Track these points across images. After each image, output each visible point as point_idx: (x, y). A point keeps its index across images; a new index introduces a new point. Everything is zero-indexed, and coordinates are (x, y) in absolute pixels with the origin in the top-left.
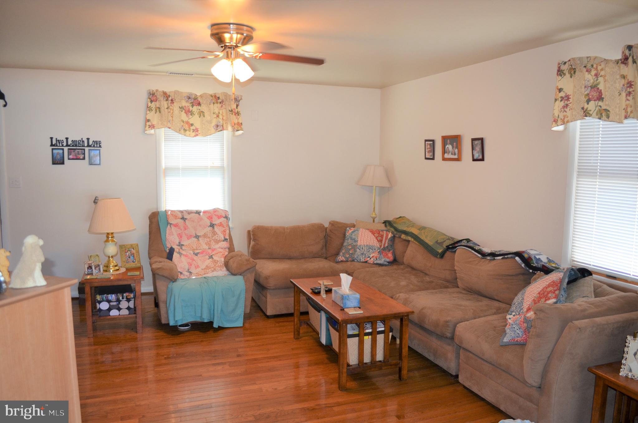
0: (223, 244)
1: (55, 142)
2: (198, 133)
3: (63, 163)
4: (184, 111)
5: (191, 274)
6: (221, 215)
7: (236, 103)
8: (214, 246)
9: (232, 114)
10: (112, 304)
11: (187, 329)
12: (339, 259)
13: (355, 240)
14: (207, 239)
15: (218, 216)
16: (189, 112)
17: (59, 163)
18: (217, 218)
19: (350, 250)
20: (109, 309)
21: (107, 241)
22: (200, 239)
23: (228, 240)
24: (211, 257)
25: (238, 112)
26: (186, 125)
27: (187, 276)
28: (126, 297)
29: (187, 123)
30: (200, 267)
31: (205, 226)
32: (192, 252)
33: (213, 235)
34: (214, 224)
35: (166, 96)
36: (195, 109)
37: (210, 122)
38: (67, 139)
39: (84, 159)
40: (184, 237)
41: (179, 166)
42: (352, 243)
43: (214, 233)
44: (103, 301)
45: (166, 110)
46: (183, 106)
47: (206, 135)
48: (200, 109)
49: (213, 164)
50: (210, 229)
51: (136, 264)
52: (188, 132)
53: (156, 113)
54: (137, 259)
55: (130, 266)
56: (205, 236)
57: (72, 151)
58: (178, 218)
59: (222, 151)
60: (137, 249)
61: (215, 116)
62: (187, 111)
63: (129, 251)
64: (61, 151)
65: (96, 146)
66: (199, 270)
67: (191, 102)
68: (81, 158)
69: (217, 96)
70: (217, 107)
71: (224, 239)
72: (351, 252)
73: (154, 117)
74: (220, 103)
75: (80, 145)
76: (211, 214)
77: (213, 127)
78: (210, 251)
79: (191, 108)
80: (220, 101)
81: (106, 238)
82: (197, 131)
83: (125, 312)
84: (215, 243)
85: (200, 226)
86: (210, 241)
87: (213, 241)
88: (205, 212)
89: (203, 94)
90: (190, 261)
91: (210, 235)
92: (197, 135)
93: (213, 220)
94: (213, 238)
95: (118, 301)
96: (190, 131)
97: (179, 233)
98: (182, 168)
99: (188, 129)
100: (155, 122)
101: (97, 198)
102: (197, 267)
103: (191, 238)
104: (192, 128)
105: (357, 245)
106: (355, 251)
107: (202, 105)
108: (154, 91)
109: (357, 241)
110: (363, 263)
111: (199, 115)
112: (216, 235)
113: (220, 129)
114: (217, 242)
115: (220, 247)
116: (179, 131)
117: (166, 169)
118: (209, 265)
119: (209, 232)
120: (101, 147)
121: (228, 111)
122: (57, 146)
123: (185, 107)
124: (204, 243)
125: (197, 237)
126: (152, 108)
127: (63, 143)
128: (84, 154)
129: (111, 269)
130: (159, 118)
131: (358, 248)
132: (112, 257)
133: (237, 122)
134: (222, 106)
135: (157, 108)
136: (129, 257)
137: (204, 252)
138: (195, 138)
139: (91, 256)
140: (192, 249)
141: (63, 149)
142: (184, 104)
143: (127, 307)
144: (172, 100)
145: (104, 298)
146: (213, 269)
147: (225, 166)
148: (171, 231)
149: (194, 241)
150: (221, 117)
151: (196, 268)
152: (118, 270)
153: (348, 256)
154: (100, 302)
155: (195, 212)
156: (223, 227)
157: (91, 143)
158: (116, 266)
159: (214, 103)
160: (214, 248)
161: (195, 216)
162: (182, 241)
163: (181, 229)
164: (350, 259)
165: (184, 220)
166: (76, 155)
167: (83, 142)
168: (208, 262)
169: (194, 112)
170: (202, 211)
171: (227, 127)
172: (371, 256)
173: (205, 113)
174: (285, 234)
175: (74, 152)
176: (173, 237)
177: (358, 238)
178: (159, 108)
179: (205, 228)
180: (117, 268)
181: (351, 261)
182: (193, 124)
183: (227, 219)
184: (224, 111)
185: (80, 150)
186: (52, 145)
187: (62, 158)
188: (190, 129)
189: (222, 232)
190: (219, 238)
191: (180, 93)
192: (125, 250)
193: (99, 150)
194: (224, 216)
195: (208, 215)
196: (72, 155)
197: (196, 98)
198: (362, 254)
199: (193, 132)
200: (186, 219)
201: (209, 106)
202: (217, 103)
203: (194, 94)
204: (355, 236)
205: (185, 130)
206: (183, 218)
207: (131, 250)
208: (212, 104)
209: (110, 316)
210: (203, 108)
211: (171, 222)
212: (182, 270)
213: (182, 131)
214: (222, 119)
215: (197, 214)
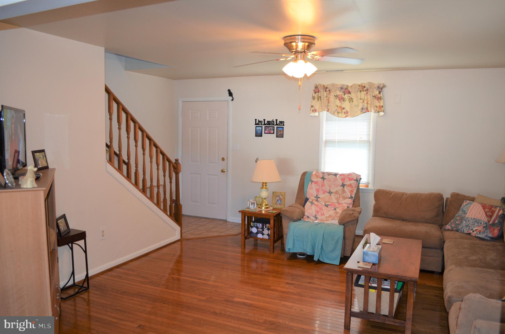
0: (348, 201)
1: (258, 122)
2: (348, 115)
3: (261, 136)
4: (338, 98)
5: (317, 219)
6: (352, 178)
7: (378, 90)
8: (341, 201)
9: (375, 99)
10: (259, 230)
11: (303, 258)
12: (447, 227)
13: (465, 212)
14: (338, 195)
15: (350, 179)
16: (342, 99)
17: (259, 136)
18: (349, 180)
19: (457, 220)
20: (257, 233)
21: (262, 188)
22: (332, 194)
23: (353, 198)
24: (335, 209)
25: (380, 97)
26: (340, 109)
27: (312, 220)
28: (268, 226)
29: (340, 107)
30: (324, 215)
31: (338, 185)
32: (324, 203)
33: (342, 193)
34: (344, 185)
35: (325, 88)
36: (346, 96)
37: (357, 106)
38: (264, 120)
39: (274, 133)
40: (321, 192)
41: (336, 140)
42: (462, 215)
43: (344, 192)
44: (254, 227)
45: (325, 98)
46: (337, 94)
47: (353, 116)
48: (350, 96)
49: (361, 138)
50: (341, 188)
51: (281, 206)
52: (340, 114)
53: (318, 101)
54: (283, 203)
55: (277, 207)
56: (336, 192)
57: (267, 128)
58: (319, 177)
59: (369, 129)
60: (284, 196)
61: (362, 101)
62: (340, 98)
63: (279, 196)
64: (261, 128)
65: (281, 125)
66: (324, 217)
67: (343, 91)
68: (272, 133)
69: (363, 85)
70: (364, 94)
71: (351, 197)
72: (457, 223)
73: (316, 104)
74: (366, 90)
75: (271, 124)
76: (345, 177)
77: (360, 109)
78: (337, 204)
79: (343, 96)
80: (365, 89)
81: (261, 186)
82: (347, 113)
83: (266, 237)
84: (343, 199)
85: (334, 184)
86: (340, 197)
87: (341, 197)
88: (341, 175)
89: (353, 84)
90: (318, 209)
91: (340, 192)
92: (347, 116)
93: (345, 181)
94: (342, 195)
95: (263, 228)
96: (342, 113)
97: (317, 188)
98: (337, 141)
99: (340, 111)
100: (317, 107)
101: (258, 159)
102: (323, 214)
103: (325, 193)
104: (343, 111)
105: (465, 217)
106: (462, 222)
107: (351, 93)
108: (317, 85)
109: (466, 214)
110: (466, 234)
111: (349, 101)
112: (345, 193)
113: (364, 111)
114: (344, 198)
115: (345, 202)
116: (333, 114)
117: (326, 142)
118: (332, 215)
119: (340, 190)
120: (284, 126)
121: (372, 97)
122: (259, 125)
123: (339, 95)
124: (334, 198)
125: (330, 193)
126: (315, 97)
127: (262, 122)
128: (274, 130)
129: (263, 207)
130: (320, 105)
131: (464, 220)
132: (265, 199)
133: (379, 105)
134: (367, 93)
135: (319, 97)
136: (278, 201)
137: (332, 204)
138: (344, 118)
139: (256, 197)
140: (325, 201)
141: (262, 127)
142: (339, 93)
143: (267, 233)
144: (329, 91)
145: (255, 225)
146: (332, 218)
147: (371, 140)
148: (311, 186)
149: (327, 195)
150: (365, 102)
151: (322, 216)
152: (267, 208)
153: (454, 226)
154: (252, 227)
155: (334, 174)
156: (352, 187)
157: (278, 122)
158: (266, 205)
159: (360, 91)
160: (341, 202)
161: (332, 177)
162: (319, 195)
163: (319, 186)
164: (454, 229)
165: (323, 180)
166: (269, 131)
167: (274, 122)
168: (332, 212)
169: (346, 99)
170: (339, 174)
171: (371, 109)
172: (474, 229)
173: (354, 99)
174: (402, 199)
175: (268, 128)
176: (312, 191)
177: (468, 211)
178: (320, 97)
179: (338, 186)
180: (267, 206)
181: (455, 231)
182: (345, 108)
183: (357, 182)
184: (369, 97)
185: (272, 127)
186: (256, 124)
187: (261, 133)
188: (342, 112)
189: (350, 191)
190: (347, 195)
191: (336, 85)
192: (276, 196)
193: (283, 127)
194: (355, 179)
195: (342, 177)
196: (267, 130)
197: (347, 88)
198: (467, 226)
199: (344, 114)
200: (325, 179)
201: (357, 93)
202: (363, 91)
203: (346, 85)
204: (466, 208)
205: (338, 113)
206: (323, 178)
207: (280, 196)
208: (359, 92)
209: (257, 237)
210: (353, 95)
211: (313, 180)
212: (309, 215)
213: (336, 113)
214: (366, 103)
215: (335, 176)
